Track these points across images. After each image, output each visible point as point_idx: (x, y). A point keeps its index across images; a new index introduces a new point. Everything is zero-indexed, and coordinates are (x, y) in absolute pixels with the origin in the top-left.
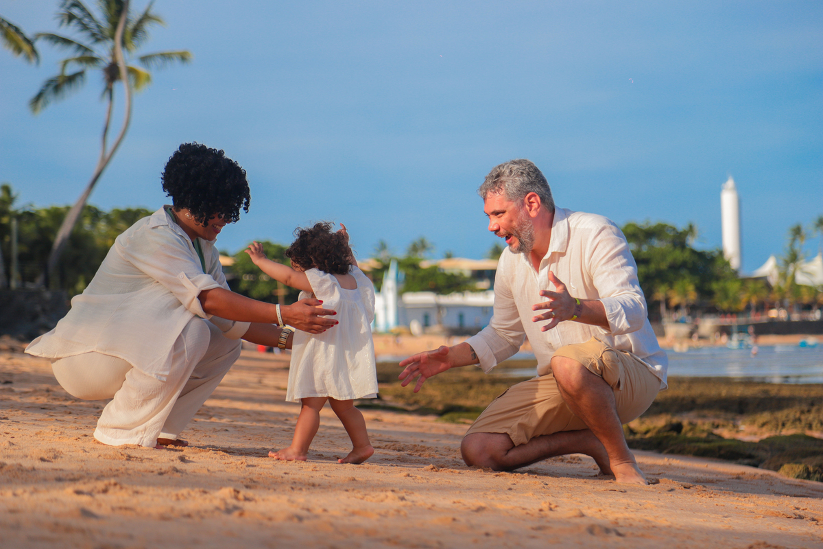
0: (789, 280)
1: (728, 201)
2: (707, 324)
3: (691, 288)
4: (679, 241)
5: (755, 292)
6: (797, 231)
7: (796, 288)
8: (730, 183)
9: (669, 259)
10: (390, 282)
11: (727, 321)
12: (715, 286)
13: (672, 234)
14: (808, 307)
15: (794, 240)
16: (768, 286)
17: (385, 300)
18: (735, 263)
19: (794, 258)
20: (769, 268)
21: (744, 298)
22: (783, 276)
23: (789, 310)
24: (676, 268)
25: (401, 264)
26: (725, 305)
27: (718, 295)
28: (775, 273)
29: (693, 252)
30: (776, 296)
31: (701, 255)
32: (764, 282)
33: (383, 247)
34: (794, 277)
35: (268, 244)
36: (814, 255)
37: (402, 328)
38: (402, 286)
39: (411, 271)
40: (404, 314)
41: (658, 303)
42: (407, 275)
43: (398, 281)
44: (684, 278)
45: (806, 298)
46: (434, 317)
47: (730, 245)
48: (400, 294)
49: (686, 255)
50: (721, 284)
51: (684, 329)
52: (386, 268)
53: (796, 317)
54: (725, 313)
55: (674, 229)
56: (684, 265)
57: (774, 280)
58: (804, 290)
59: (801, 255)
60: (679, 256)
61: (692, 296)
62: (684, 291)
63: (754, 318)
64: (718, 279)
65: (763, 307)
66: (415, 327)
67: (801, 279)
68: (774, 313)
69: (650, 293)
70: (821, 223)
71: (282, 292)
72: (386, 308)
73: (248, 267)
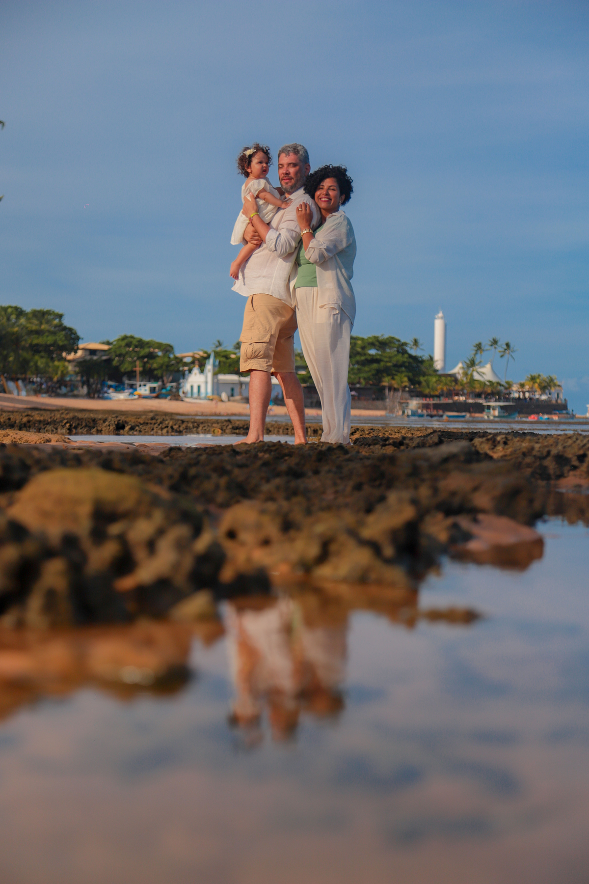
0: (469, 377)
1: (439, 325)
2: (415, 403)
3: (406, 379)
4: (401, 348)
5: (446, 384)
6: (479, 347)
7: (472, 381)
8: (440, 315)
9: (394, 360)
10: (209, 367)
11: (427, 401)
12: (422, 379)
13: (397, 343)
14: (479, 395)
15: (476, 352)
16: (456, 380)
17: (206, 377)
18: (438, 365)
19: (472, 363)
20: (458, 370)
21: (440, 387)
22: (466, 374)
23: (467, 395)
24: (398, 366)
25: (217, 354)
26: (427, 391)
27: (424, 384)
28: (461, 371)
29: (411, 356)
30: (458, 387)
31: (415, 358)
32: (454, 378)
33: (220, 344)
34: (472, 375)
35: (132, 337)
36: (486, 364)
37: (216, 397)
38: (217, 369)
39: (223, 359)
40: (217, 387)
41: (384, 388)
42: (220, 362)
43: (214, 366)
44: (402, 372)
45: (479, 389)
46: (237, 390)
47: (438, 355)
48: (215, 374)
49: (405, 358)
50: (426, 378)
52: (208, 357)
53: (470, 401)
54: (425, 396)
55: (399, 341)
56: (402, 365)
57: (459, 377)
58: (477, 383)
59: (477, 362)
60: (400, 358)
61: (406, 383)
62: (401, 380)
63: (443, 401)
64: (424, 375)
65: (450, 394)
66: (224, 396)
67: (476, 377)
68: (457, 398)
69: (380, 381)
70: (495, 342)
71: (139, 369)
72: (206, 383)
73: (118, 353)
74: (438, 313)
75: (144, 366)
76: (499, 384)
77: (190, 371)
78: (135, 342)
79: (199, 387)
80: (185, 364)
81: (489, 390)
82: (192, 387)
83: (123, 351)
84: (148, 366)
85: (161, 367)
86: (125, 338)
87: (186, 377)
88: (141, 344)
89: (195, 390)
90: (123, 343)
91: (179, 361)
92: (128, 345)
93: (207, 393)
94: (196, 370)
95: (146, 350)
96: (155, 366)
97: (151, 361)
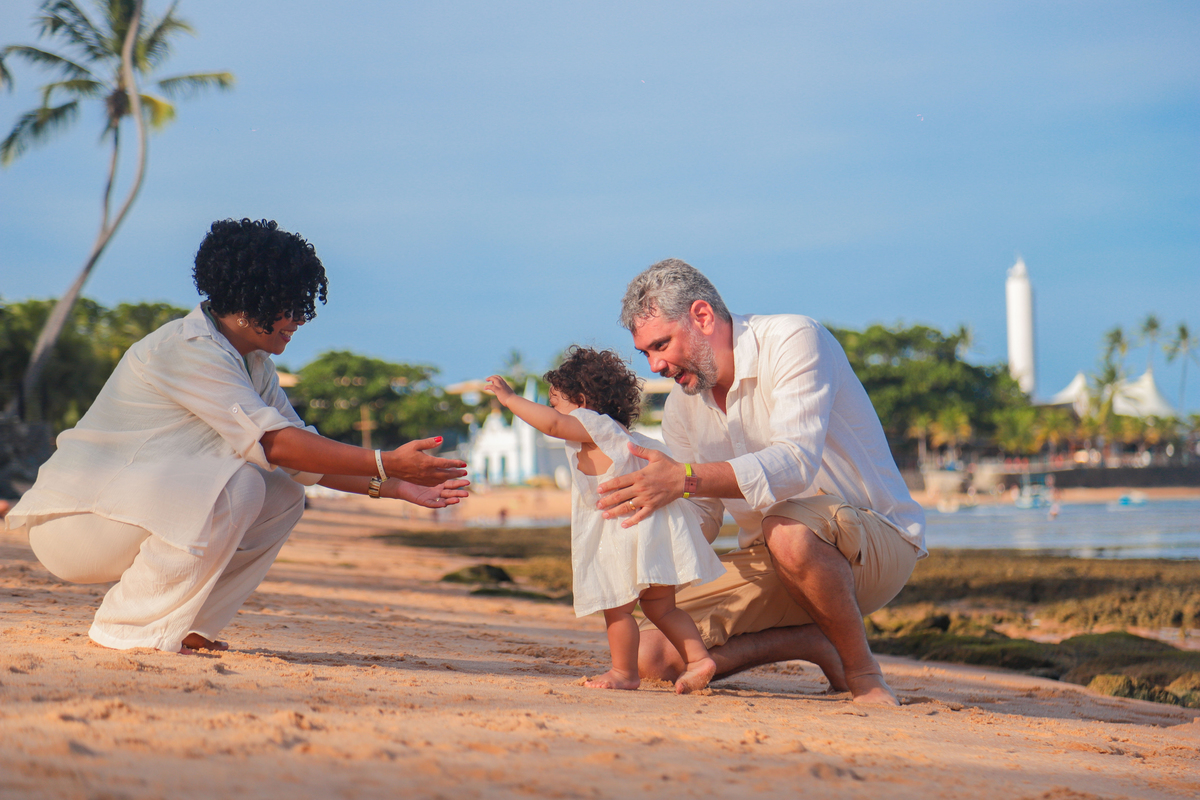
0: (1105, 409)
1: (1017, 293)
2: (987, 473)
3: (962, 420)
4: (946, 351)
5: (1055, 426)
6: (1116, 338)
7: (1114, 420)
8: (1019, 267)
9: (932, 378)
11: (1014, 468)
12: (997, 417)
13: (934, 341)
14: (1132, 448)
15: (1112, 349)
16: (1074, 418)
17: (519, 436)
18: (1026, 384)
19: (1112, 376)
20: (1075, 392)
21: (1039, 433)
22: (1097, 402)
23: (1104, 450)
24: (941, 391)
25: (540, 384)
26: (1012, 445)
27: (1002, 431)
28: (1084, 396)
29: (967, 368)
30: (1084, 432)
31: (977, 372)
32: (1069, 413)
33: (516, 359)
34: (1111, 405)
35: (347, 355)
36: (1141, 373)
37: (543, 478)
40: (546, 458)
41: (915, 442)
44: (953, 405)
45: (1129, 435)
47: (1019, 358)
49: (956, 372)
50: (1007, 414)
51: (953, 480)
53: (1114, 462)
54: (1009, 456)
55: (938, 334)
56: (952, 386)
57: (1083, 409)
58: (1125, 423)
59: (1120, 372)
60: (945, 372)
61: (965, 431)
62: (952, 425)
63: (1053, 463)
64: (1001, 406)
65: (1067, 447)
66: (561, 476)
67: (1121, 407)
68: (1082, 457)
69: (903, 427)
70: (1152, 325)
71: (367, 425)
72: (519, 449)
73: (318, 389)
74: (1013, 263)
75: (377, 416)
76: (1176, 422)
77: (481, 424)
78: (354, 365)
79: (503, 461)
80: (470, 409)
81: (1153, 435)
82: (487, 461)
83: (329, 387)
84: (386, 418)
85: (415, 419)
86: (332, 357)
87: (472, 439)
88: (369, 369)
89: (495, 468)
90: (329, 369)
91: (455, 401)
92: (341, 372)
93: (521, 472)
94: (494, 420)
95: (381, 382)
96: (402, 415)
97: (392, 406)
